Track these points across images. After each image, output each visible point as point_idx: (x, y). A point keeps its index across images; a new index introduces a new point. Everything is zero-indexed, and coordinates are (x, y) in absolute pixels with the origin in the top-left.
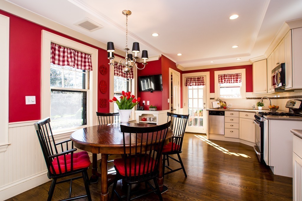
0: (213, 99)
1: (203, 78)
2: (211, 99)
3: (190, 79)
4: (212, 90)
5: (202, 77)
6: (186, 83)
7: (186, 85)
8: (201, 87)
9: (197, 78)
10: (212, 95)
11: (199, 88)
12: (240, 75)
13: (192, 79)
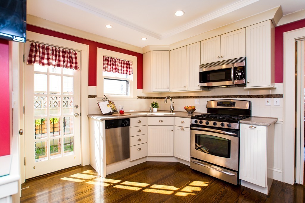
0: (94, 97)
1: (75, 54)
2: (90, 97)
3: (43, 48)
4: (93, 81)
5: (74, 52)
6: (30, 56)
7: (30, 62)
8: (71, 71)
9: (61, 50)
10: (92, 90)
11: (64, 73)
12: (131, 63)
13: (48, 49)
